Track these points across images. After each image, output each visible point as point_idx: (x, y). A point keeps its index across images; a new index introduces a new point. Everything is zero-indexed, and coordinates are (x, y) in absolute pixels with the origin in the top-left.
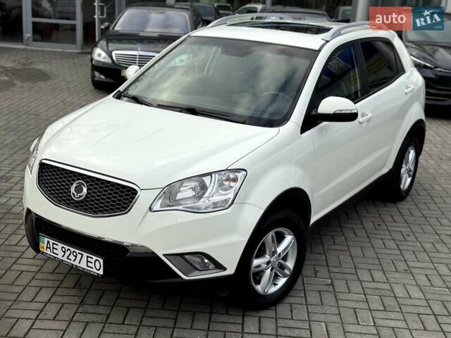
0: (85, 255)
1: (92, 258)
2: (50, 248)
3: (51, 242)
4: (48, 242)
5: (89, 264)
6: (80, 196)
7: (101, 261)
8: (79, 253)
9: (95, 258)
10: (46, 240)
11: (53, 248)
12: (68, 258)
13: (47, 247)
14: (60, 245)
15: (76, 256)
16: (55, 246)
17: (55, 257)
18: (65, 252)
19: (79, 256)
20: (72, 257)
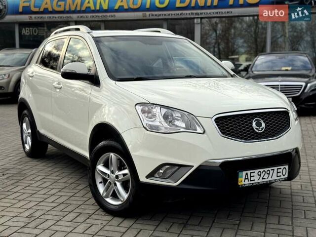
0: (275, 168)
1: (281, 168)
2: (248, 179)
3: (249, 172)
4: (247, 174)
5: (279, 174)
6: (262, 129)
7: (287, 167)
8: (272, 170)
9: (282, 167)
10: (244, 173)
11: (251, 176)
12: (263, 179)
13: (245, 179)
14: (256, 171)
15: (269, 174)
16: (252, 175)
17: (253, 184)
18: (260, 175)
19: (271, 172)
20: (266, 176)
